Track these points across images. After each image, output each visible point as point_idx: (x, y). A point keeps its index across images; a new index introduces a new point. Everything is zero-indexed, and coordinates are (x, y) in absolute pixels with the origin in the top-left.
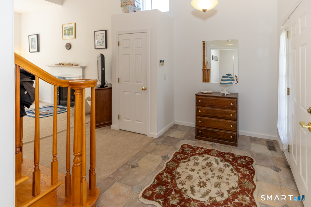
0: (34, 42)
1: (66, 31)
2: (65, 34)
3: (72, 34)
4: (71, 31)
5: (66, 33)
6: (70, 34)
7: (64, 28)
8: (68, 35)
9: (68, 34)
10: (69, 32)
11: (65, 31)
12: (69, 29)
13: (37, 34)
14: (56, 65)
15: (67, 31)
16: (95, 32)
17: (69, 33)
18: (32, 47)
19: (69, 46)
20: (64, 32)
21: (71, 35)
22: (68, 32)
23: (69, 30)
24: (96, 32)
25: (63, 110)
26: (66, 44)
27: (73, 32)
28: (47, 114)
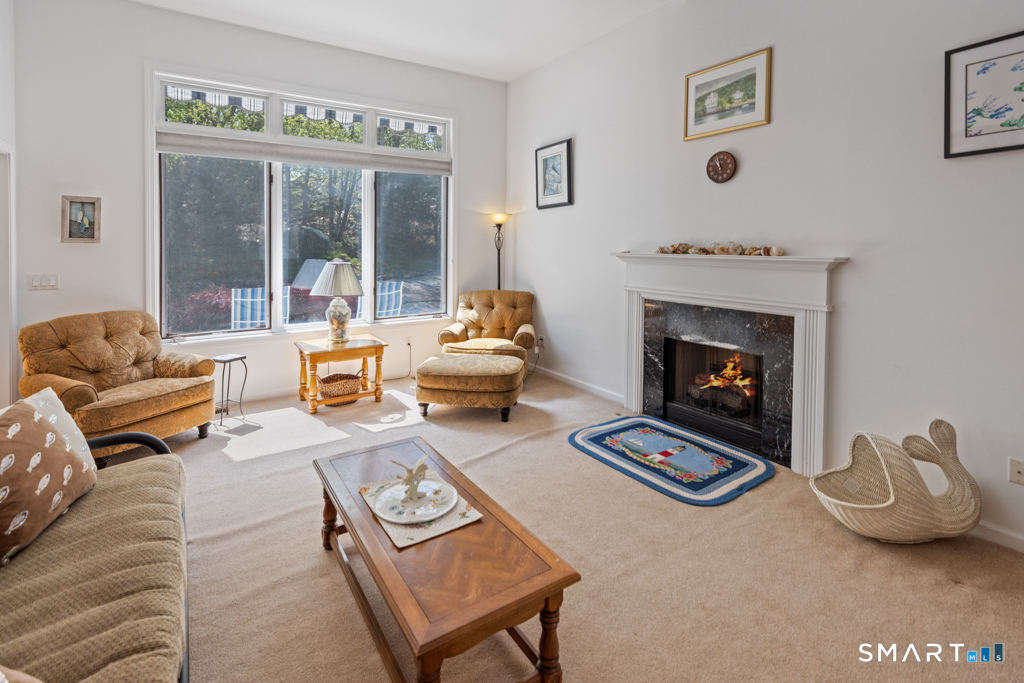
0: (553, 172)
1: (707, 102)
2: (701, 115)
3: (745, 104)
4: (738, 95)
5: (709, 111)
7: (697, 88)
8: (721, 118)
9: (722, 113)
10: (730, 101)
11: (701, 100)
12: (728, 86)
13: (568, 138)
14: (663, 251)
15: (712, 102)
16: (949, 54)
17: (728, 106)
18: (545, 188)
19: (724, 168)
20: (697, 106)
21: (738, 113)
22: (720, 103)
23: (725, 92)
24: (953, 56)
25: (729, 464)
26: (712, 160)
27: (753, 96)
28: (691, 477)
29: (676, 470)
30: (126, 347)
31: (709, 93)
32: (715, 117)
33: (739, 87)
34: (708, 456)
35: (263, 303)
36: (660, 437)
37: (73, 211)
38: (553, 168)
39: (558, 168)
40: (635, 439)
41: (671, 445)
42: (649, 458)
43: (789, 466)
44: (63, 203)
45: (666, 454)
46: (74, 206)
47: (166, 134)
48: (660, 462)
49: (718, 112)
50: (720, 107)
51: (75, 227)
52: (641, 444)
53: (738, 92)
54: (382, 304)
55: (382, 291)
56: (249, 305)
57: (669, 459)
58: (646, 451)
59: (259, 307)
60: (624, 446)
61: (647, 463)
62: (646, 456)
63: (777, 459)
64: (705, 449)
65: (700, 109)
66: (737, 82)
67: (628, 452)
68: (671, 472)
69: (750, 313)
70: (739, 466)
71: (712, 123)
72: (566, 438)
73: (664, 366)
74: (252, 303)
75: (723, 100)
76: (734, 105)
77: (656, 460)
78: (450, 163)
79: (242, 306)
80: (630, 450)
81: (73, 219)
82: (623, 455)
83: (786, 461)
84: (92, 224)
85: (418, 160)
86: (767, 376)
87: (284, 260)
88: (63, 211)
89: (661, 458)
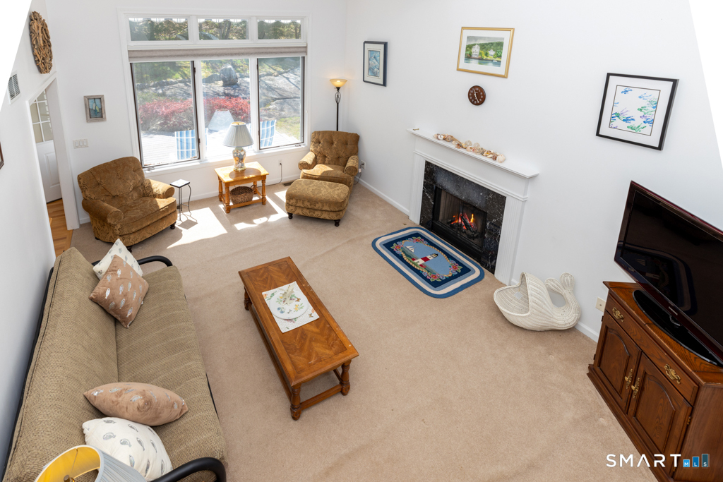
0: (374, 61)
1: (473, 50)
2: (469, 57)
4: (491, 52)
5: (473, 56)
6: (486, 60)
7: (468, 38)
8: (480, 63)
9: (481, 60)
10: (486, 54)
11: (469, 47)
12: (487, 44)
13: (384, 41)
15: (476, 51)
16: (609, 75)
17: (485, 57)
18: (370, 69)
20: (467, 50)
21: (491, 64)
22: (480, 53)
23: (483, 47)
24: (611, 77)
25: (459, 269)
26: (471, 89)
27: (500, 57)
28: (435, 277)
29: (429, 272)
30: (129, 181)
31: (475, 45)
32: (477, 61)
33: (492, 47)
34: (450, 262)
35: (193, 139)
36: (425, 245)
37: (90, 103)
38: (375, 57)
39: (378, 58)
40: (410, 246)
41: (430, 252)
42: (415, 261)
43: (494, 273)
44: (85, 100)
45: (425, 259)
46: (90, 101)
47: (133, 51)
48: (421, 265)
49: (479, 59)
50: (480, 56)
51: (92, 112)
52: (413, 251)
53: (492, 50)
54: (263, 135)
55: (263, 127)
56: (185, 141)
57: (427, 263)
58: (414, 256)
59: (191, 142)
60: (403, 251)
61: (413, 265)
62: (414, 260)
63: (487, 268)
64: (449, 256)
65: (468, 52)
66: (492, 44)
67: (404, 257)
68: (425, 272)
69: (483, 187)
70: (466, 270)
71: (474, 65)
72: (371, 243)
73: (434, 202)
74: (187, 140)
75: (482, 52)
76: (488, 58)
77: (419, 264)
78: (306, 47)
79: (181, 141)
80: (406, 255)
81: (91, 108)
82: (400, 258)
83: (492, 270)
84: (101, 109)
85: (285, 48)
86: (488, 224)
87: (205, 116)
88: (86, 105)
89: (421, 262)
